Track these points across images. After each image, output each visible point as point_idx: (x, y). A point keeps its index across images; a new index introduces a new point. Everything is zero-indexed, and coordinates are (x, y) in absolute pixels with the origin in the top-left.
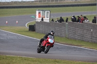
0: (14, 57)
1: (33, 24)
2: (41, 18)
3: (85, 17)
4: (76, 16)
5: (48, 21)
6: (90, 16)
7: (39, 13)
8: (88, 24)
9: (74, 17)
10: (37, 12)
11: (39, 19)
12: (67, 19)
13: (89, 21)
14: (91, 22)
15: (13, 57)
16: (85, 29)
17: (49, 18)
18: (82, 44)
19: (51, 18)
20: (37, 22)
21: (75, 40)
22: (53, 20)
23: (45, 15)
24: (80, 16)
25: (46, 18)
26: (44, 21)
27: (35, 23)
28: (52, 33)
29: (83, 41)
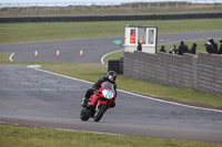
0: (74, 133)
1: (118, 59)
2: (136, 44)
4: (217, 40)
5: (152, 51)
7: (132, 33)
10: (128, 30)
11: (131, 47)
12: (195, 45)
15: (70, 133)
17: (154, 45)
19: (160, 45)
20: (127, 54)
22: (163, 49)
23: (144, 36)
25: (147, 45)
26: (144, 50)
27: (122, 56)
28: (110, 77)
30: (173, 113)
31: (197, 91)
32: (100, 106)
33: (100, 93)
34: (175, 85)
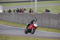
3: (25, 9)
4: (19, 9)
6: (28, 9)
8: (26, 14)
9: (18, 9)
13: (27, 12)
14: (28, 12)
16: (24, 17)
17: (2, 10)
18: (23, 26)
19: (4, 10)
21: (19, 23)
24: (21, 9)
28: (35, 20)
29: (24, 24)
30: (8, 29)
31: (14, 22)
32: (33, 29)
33: (33, 25)
34: (8, 21)
